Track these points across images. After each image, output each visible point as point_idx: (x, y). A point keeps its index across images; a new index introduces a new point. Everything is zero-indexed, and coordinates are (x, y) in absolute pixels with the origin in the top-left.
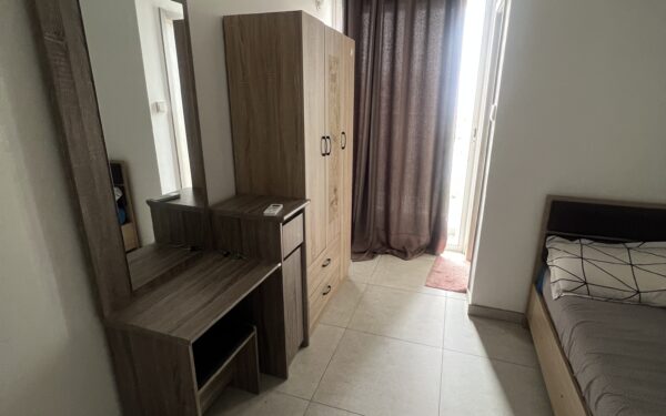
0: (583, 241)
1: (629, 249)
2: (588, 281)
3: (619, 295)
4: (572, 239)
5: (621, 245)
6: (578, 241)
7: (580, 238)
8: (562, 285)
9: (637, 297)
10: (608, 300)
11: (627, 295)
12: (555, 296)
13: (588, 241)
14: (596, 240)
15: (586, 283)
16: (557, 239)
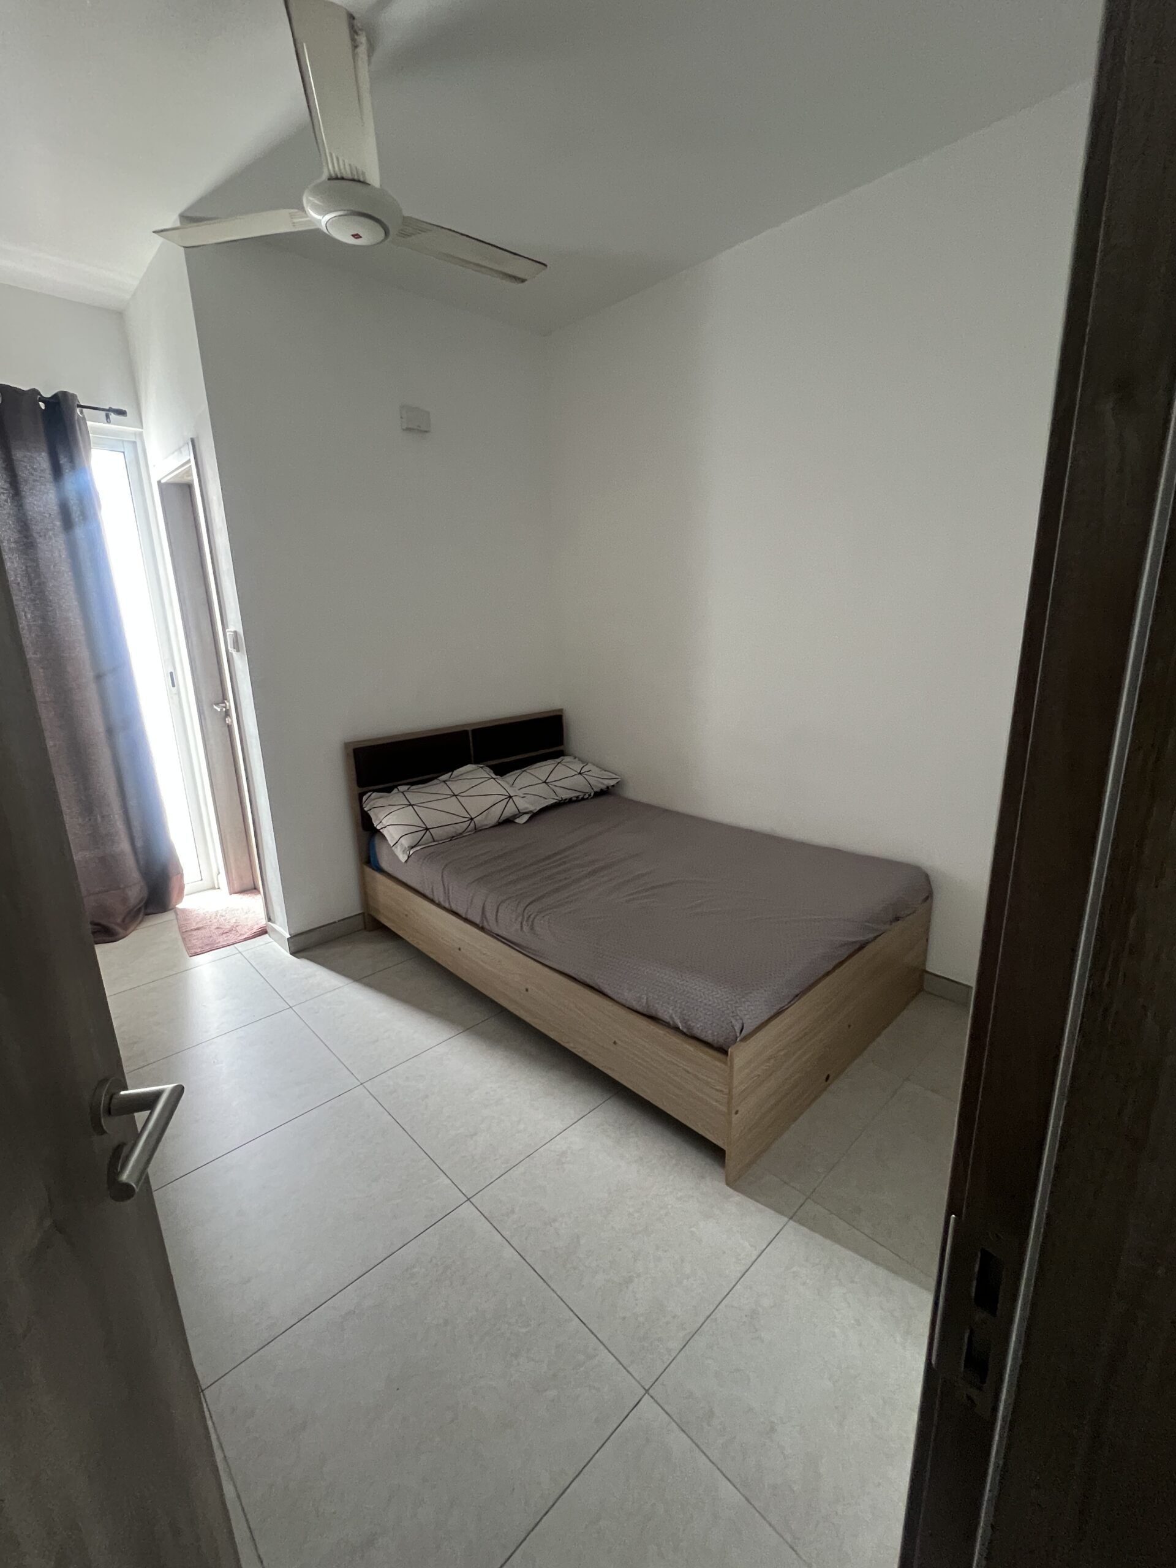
0: (401, 788)
1: (444, 782)
2: (428, 827)
3: (460, 828)
4: (389, 790)
5: (435, 781)
6: (395, 790)
7: (396, 787)
8: (405, 842)
9: (472, 825)
10: (452, 838)
11: (465, 825)
12: (403, 858)
13: (406, 787)
14: (412, 784)
15: (427, 829)
16: (375, 795)
